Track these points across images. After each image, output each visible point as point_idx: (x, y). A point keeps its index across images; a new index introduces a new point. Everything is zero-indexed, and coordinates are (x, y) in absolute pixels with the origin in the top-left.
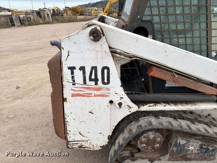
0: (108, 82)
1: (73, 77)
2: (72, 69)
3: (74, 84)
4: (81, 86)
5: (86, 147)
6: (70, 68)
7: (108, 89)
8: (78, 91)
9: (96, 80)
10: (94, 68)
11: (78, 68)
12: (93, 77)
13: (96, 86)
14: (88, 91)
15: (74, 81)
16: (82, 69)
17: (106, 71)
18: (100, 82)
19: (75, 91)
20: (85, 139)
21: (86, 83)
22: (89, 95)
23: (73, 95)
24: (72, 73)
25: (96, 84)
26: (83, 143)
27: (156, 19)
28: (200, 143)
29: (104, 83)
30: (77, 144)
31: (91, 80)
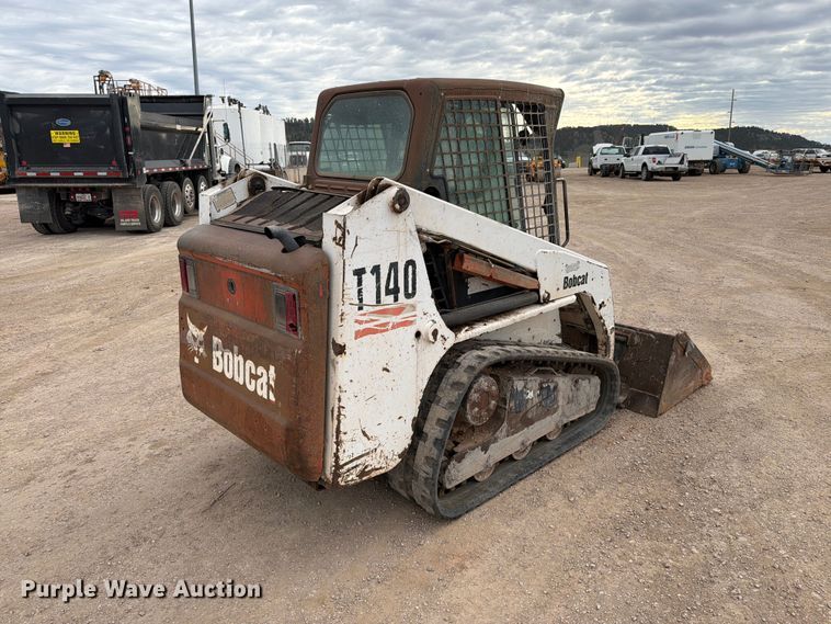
0: (414, 293)
1: (360, 291)
2: (359, 273)
3: (361, 308)
4: (371, 309)
5: (372, 470)
6: (356, 272)
7: (413, 307)
8: (366, 322)
9: (395, 291)
10: (394, 266)
11: (368, 270)
12: (392, 286)
13: (394, 306)
14: (383, 320)
15: (361, 300)
16: (376, 270)
17: (410, 268)
18: (401, 295)
19: (360, 322)
20: (371, 446)
21: (378, 301)
22: (383, 328)
23: (359, 334)
24: (360, 283)
25: (396, 299)
26: (368, 460)
29: (408, 296)
30: (357, 466)
31: (388, 292)
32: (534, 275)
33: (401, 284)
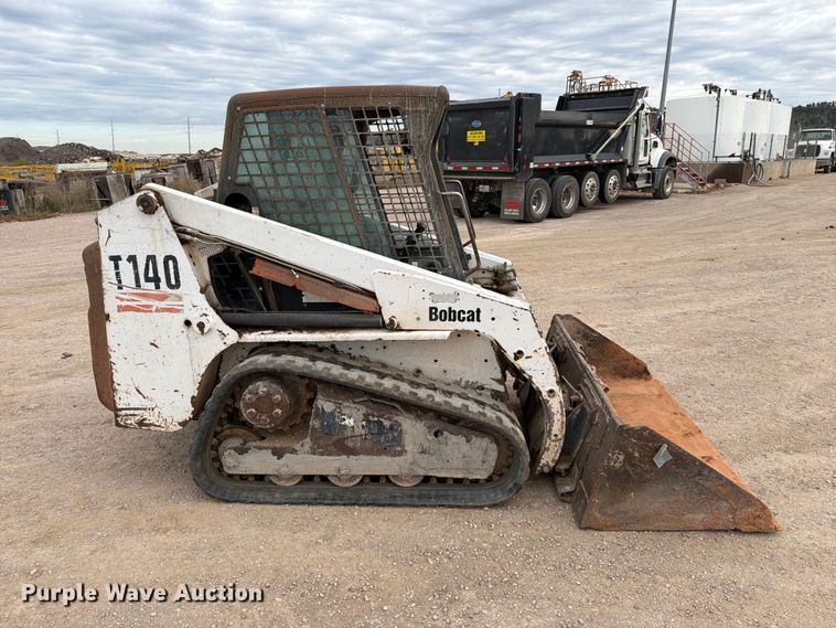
0: (178, 285)
1: (118, 274)
2: (116, 259)
3: (120, 288)
4: (131, 291)
5: (151, 425)
6: (112, 258)
7: (179, 298)
8: (127, 300)
9: (156, 280)
10: (151, 258)
11: (124, 258)
12: (151, 275)
13: (156, 292)
14: (144, 302)
15: (120, 282)
16: (132, 259)
17: (171, 263)
18: (163, 284)
19: (122, 300)
20: (148, 404)
21: (138, 286)
22: (147, 309)
23: (120, 309)
24: (117, 267)
25: (158, 287)
26: (146, 415)
27: (258, 182)
28: (363, 410)
29: (170, 286)
30: (134, 415)
31: (148, 279)
32: (372, 295)
33: (162, 274)
